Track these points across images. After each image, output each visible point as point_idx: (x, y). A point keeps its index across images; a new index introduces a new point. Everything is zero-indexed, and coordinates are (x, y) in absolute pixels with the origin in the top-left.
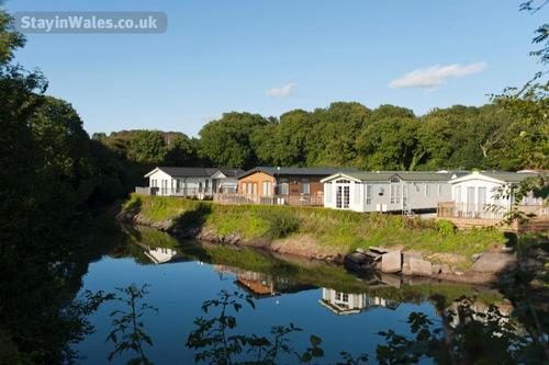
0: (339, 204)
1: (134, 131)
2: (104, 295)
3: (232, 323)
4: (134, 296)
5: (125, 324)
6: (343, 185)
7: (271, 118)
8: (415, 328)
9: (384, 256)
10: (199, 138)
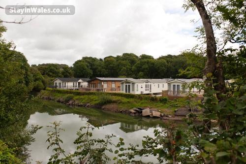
0: (126, 91)
1: (47, 64)
2: (39, 127)
3: (91, 135)
4: (56, 126)
5: (52, 136)
6: (128, 84)
7: (100, 59)
8: (156, 135)
9: (143, 110)
10: (73, 66)
